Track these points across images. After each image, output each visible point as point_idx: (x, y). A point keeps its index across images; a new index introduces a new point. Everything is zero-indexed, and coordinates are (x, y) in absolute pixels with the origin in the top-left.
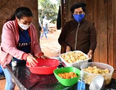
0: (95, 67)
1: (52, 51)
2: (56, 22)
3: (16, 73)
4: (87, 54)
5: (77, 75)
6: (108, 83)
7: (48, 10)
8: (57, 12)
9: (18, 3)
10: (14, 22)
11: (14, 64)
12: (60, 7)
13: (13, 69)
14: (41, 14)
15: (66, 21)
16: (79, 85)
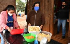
0: (43, 33)
1: (22, 26)
2: (24, 11)
3: (5, 36)
4: (40, 26)
5: (34, 37)
6: (49, 41)
7: (21, 6)
8: (25, 6)
9: (6, 2)
10: (6, 11)
11: (4, 32)
12: (26, 4)
13: (4, 34)
14: (17, 7)
15: (30, 11)
16: (35, 42)
